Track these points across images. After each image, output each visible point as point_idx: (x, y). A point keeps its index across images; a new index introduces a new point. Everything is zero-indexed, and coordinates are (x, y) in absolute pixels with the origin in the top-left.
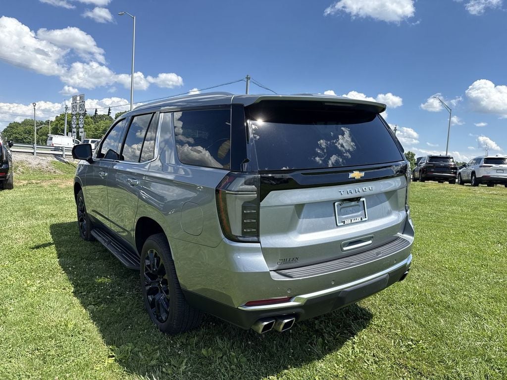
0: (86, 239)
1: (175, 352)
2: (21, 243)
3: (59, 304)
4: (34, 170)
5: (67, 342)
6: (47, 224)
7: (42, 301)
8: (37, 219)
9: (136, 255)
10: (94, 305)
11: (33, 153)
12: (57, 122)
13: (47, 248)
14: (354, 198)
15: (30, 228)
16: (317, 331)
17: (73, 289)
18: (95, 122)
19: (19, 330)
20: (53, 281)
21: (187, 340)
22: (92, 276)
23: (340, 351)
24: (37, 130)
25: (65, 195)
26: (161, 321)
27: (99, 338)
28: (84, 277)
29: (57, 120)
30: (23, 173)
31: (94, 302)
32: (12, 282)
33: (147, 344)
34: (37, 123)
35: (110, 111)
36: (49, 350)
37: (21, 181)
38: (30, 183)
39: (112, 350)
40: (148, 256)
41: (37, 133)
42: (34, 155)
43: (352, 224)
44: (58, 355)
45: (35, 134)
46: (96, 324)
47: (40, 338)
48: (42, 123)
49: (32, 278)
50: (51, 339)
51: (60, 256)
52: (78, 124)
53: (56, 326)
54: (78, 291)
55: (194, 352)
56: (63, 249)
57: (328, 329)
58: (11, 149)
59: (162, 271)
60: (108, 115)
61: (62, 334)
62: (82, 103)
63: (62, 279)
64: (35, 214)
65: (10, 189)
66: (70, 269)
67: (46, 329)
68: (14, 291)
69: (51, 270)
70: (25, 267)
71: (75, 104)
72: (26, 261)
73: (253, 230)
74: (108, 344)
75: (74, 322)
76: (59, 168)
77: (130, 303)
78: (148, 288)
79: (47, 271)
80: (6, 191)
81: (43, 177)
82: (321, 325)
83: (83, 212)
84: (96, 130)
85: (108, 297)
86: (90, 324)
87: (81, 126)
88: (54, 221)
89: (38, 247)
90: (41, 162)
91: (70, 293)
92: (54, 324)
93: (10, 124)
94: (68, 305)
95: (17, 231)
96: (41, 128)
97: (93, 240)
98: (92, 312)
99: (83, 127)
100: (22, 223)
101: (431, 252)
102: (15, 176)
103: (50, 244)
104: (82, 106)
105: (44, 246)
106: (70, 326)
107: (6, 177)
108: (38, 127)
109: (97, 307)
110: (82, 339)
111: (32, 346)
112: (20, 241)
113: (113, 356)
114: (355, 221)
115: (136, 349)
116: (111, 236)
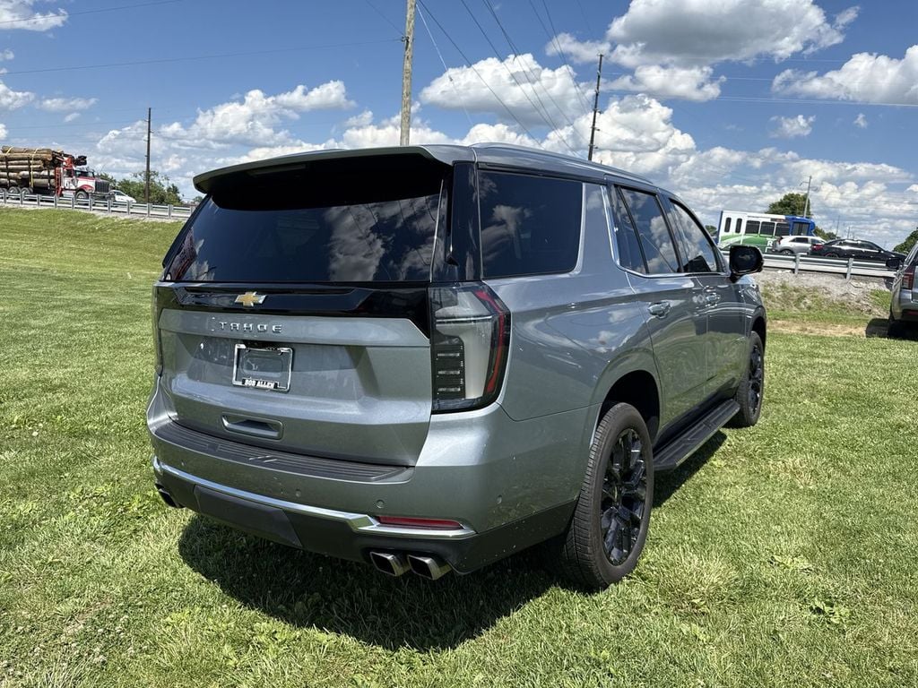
42: (846, 277)
114: (262, 386)
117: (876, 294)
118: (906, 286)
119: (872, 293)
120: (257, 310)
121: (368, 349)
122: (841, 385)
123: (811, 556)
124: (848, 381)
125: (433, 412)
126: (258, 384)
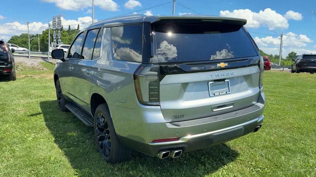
0: (63, 111)
1: (114, 173)
2: (22, 112)
3: (45, 147)
4: (29, 68)
5: (50, 167)
6: (38, 101)
7: (35, 145)
8: (31, 99)
9: (92, 118)
10: (66, 148)
11: (28, 57)
12: (44, 35)
13: (38, 116)
14: (221, 79)
15: (27, 104)
16: (202, 162)
17: (54, 139)
18: (69, 35)
19: (22, 161)
20: (42, 135)
21: (122, 166)
22: (66, 132)
23: (214, 173)
24: (31, 41)
25: (49, 84)
26: (107, 156)
27: (69, 165)
28: (61, 132)
29: (43, 34)
30: (22, 70)
31: (67, 146)
32: (17, 135)
33: (97, 169)
34: (30, 36)
35: (79, 27)
36: (40, 171)
37: (21, 75)
38: (26, 77)
39: (77, 172)
40: (98, 118)
41: (30, 43)
42: (28, 58)
43: (219, 95)
44: (45, 173)
45: (29, 43)
46: (67, 158)
47: (35, 165)
48: (33, 36)
49: (29, 133)
50: (41, 165)
51: (46, 120)
52: (57, 36)
53: (44, 159)
54: (57, 140)
55: (125, 173)
56: (48, 116)
57: (209, 161)
58: (13, 54)
59: (106, 126)
60: (78, 29)
61: (47, 162)
62: (59, 22)
63: (47, 133)
64: (30, 96)
65: (14, 80)
66: (52, 128)
67: (38, 160)
68: (18, 139)
69: (41, 129)
70: (25, 127)
71: (54, 23)
72: (26, 123)
73: (156, 98)
74: (74, 168)
75: (54, 156)
76: (45, 67)
77: (89, 147)
78: (99, 137)
79: (38, 129)
80: (12, 82)
81: (35, 72)
82: (205, 159)
83: (60, 94)
84: (70, 40)
85: (75, 143)
86: (64, 158)
87: (59, 37)
88: (43, 100)
89: (32, 115)
90: (34, 62)
91: (52, 141)
92: (43, 157)
93: (12, 37)
94: (51, 148)
95: (20, 106)
96: (33, 39)
97: (67, 111)
98: (65, 151)
99: (60, 38)
100: (22, 101)
101: (288, 117)
102: (17, 72)
103: (40, 114)
104: (59, 23)
105: (36, 114)
106: (52, 159)
107: (11, 73)
108: (31, 39)
109: (69, 149)
110: (59, 165)
111: (30, 169)
112: (21, 112)
113: (77, 175)
114: (221, 94)
115: (91, 171)
116: (78, 108)
117: (42, 63)
125: (260, 88)
126: (220, 94)
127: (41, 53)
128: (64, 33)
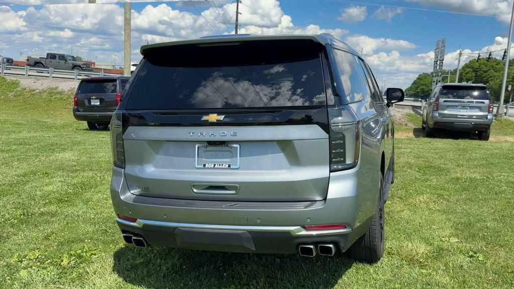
117: (409, 115)
118: (435, 109)
119: (406, 115)
120: (219, 124)
121: (294, 141)
122: (420, 162)
123: (457, 236)
124: (423, 159)
125: (331, 171)
126: (216, 166)
127: (413, 99)
128: (497, 66)
